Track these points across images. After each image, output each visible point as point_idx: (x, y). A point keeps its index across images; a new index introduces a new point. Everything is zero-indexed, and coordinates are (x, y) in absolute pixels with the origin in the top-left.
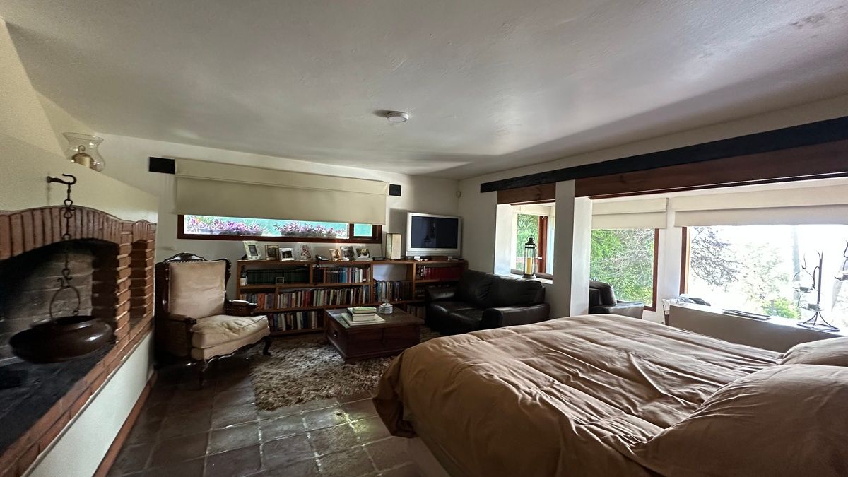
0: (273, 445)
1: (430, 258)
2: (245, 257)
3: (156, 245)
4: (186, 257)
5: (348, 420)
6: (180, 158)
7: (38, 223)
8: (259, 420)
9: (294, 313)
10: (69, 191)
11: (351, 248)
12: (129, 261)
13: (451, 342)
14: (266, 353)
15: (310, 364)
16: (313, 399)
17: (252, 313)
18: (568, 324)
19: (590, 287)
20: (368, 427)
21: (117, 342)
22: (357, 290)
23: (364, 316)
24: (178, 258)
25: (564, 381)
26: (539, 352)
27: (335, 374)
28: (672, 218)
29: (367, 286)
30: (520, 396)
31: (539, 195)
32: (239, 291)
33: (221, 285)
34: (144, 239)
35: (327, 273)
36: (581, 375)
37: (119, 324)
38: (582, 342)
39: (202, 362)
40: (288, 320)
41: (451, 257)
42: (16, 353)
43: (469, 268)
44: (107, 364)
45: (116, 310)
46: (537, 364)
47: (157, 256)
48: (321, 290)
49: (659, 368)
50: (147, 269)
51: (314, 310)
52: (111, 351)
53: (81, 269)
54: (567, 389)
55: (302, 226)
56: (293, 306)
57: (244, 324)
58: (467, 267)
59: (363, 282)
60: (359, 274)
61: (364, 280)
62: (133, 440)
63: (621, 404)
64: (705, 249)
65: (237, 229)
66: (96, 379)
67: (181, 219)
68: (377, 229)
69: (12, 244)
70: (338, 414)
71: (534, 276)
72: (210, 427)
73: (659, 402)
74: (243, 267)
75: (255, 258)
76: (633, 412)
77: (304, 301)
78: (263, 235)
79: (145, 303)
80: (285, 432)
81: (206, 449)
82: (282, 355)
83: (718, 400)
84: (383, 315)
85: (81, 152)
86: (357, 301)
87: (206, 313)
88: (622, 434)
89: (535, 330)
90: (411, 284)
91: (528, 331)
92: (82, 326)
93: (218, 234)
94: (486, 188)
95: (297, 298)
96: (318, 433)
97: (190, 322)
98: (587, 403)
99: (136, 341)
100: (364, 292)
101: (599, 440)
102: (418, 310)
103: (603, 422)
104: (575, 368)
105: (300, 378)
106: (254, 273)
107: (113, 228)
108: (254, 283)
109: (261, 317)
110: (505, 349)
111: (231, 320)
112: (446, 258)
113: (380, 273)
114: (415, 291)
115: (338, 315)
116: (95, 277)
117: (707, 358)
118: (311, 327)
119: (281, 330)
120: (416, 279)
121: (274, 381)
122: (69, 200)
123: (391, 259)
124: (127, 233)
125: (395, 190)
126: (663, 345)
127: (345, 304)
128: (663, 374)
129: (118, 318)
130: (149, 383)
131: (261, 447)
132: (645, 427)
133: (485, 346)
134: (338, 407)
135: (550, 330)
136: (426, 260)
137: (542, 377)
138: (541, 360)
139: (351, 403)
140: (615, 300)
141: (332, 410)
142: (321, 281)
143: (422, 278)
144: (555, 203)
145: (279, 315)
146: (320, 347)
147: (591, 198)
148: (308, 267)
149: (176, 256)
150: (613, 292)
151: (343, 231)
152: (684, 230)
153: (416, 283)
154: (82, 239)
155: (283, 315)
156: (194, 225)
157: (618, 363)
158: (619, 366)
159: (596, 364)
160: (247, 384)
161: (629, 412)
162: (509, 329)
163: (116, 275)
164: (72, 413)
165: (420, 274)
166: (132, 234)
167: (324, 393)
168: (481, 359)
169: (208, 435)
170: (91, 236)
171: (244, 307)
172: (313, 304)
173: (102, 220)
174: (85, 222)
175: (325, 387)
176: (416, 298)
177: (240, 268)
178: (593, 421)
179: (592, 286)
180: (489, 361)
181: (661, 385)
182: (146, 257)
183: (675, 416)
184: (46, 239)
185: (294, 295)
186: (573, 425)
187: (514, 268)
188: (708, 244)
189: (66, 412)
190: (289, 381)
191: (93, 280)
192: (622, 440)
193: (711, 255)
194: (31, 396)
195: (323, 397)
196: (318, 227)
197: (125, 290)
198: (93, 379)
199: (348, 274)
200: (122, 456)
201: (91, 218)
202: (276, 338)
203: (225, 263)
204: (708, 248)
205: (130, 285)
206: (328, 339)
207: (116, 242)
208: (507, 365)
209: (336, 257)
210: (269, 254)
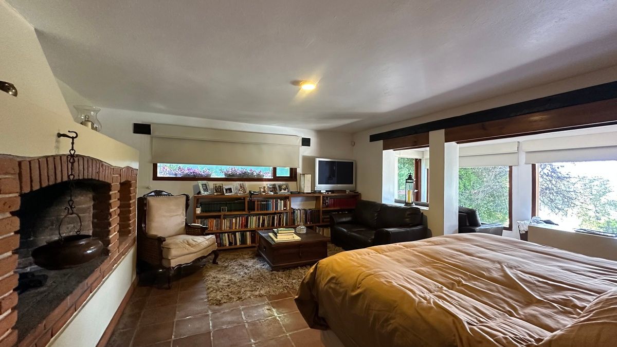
0: (221, 333)
1: (332, 191)
2: (200, 193)
3: (137, 185)
4: (158, 193)
5: (276, 314)
6: (153, 123)
7: (51, 166)
8: (210, 312)
9: (234, 233)
10: (73, 143)
11: (275, 185)
12: (118, 196)
13: (355, 255)
14: (215, 262)
15: (246, 271)
16: (250, 297)
17: (204, 233)
18: (446, 241)
19: (459, 212)
20: (290, 320)
21: (110, 254)
22: (279, 216)
23: (285, 236)
24: (153, 194)
25: (450, 287)
26: (426, 263)
27: (265, 278)
28: (523, 157)
29: (287, 213)
30: (417, 300)
31: (415, 142)
32: (195, 217)
33: (183, 213)
34: (129, 180)
35: (257, 204)
36: (464, 282)
37: (111, 242)
38: (460, 255)
39: (169, 268)
40: (230, 238)
41: (349, 191)
42: (36, 263)
43: (362, 199)
44: (102, 271)
45: (109, 231)
46: (425, 273)
47: (139, 192)
48: (254, 216)
49: (530, 278)
50: (131, 202)
51: (249, 231)
52: (105, 261)
53: (85, 202)
54: (455, 294)
55: (239, 169)
56: (234, 228)
57: (199, 241)
58: (361, 198)
59: (284, 210)
60: (281, 204)
61: (285, 208)
62: (121, 326)
63: (504, 308)
65: (194, 173)
66: (94, 282)
67: (155, 166)
68: (293, 171)
69: (31, 181)
70: (268, 310)
71: (414, 204)
72: (175, 318)
73: (535, 306)
74: (198, 200)
75: (206, 193)
76: (516, 315)
77: (242, 224)
78: (212, 177)
79: (130, 227)
80: (229, 323)
81: (172, 335)
82: (226, 264)
84: (298, 234)
85: (86, 119)
86: (280, 224)
87: (172, 233)
88: (512, 336)
89: (421, 246)
90: (319, 211)
91: (415, 246)
92: (83, 242)
93: (180, 176)
94: (374, 138)
95: (237, 222)
96: (253, 324)
97: (161, 240)
98: (475, 307)
99: (123, 254)
100: (285, 218)
101: (492, 340)
102: (325, 231)
103: (491, 323)
104: (458, 276)
105: (239, 282)
106: (206, 204)
107: (107, 172)
108: (206, 212)
109: (210, 236)
110: (398, 261)
111: (190, 238)
112: (345, 191)
113: (296, 204)
114: (321, 217)
115: (266, 234)
116: (94, 207)
117: (570, 269)
118: (246, 244)
119: (226, 246)
120: (323, 208)
121: (221, 283)
122: (72, 149)
123: (304, 193)
124: (117, 175)
125: (306, 142)
126: (529, 258)
127: (272, 226)
128: (535, 282)
129: (111, 237)
130: (133, 284)
131: (211, 334)
132: (530, 330)
133: (383, 259)
134: (268, 304)
135: (432, 245)
136: (330, 193)
137: (432, 284)
138: (429, 270)
139: (276, 301)
140: (480, 222)
141: (263, 306)
142: (254, 210)
143: (327, 207)
144: (428, 148)
145: (224, 234)
146: (253, 258)
147: (458, 143)
148: (244, 199)
149: (151, 193)
150: (478, 216)
151: (269, 173)
152: (534, 166)
153: (323, 211)
154: (84, 179)
155: (226, 235)
156: (164, 170)
157: (494, 272)
158: (496, 275)
159: (477, 274)
160: (201, 286)
161: (511, 315)
162: (399, 245)
163: (109, 206)
164: (76, 307)
165: (326, 204)
166: (120, 176)
167: (257, 293)
168: (380, 268)
169: (173, 324)
170: (90, 178)
171: (199, 228)
172: (248, 226)
173: (98, 166)
174: (86, 166)
175: (258, 289)
176: (323, 221)
177: (196, 200)
178: (482, 322)
179: (461, 211)
180: (387, 270)
181: (535, 292)
182: (130, 193)
183: (555, 320)
184: (57, 178)
185: (234, 220)
186: (467, 326)
187: (397, 198)
188: (550, 178)
189: (73, 305)
190: (232, 283)
191: (93, 209)
192: (513, 341)
193: (553, 186)
194: (49, 293)
195: (256, 296)
196: (251, 170)
197: (116, 217)
198: (92, 281)
199: (273, 204)
200: (114, 337)
201: (90, 164)
202: (222, 252)
203: (185, 197)
204: (550, 181)
205: (119, 213)
206: (259, 252)
207: (109, 182)
208: (401, 273)
209: (264, 192)
210: (216, 190)
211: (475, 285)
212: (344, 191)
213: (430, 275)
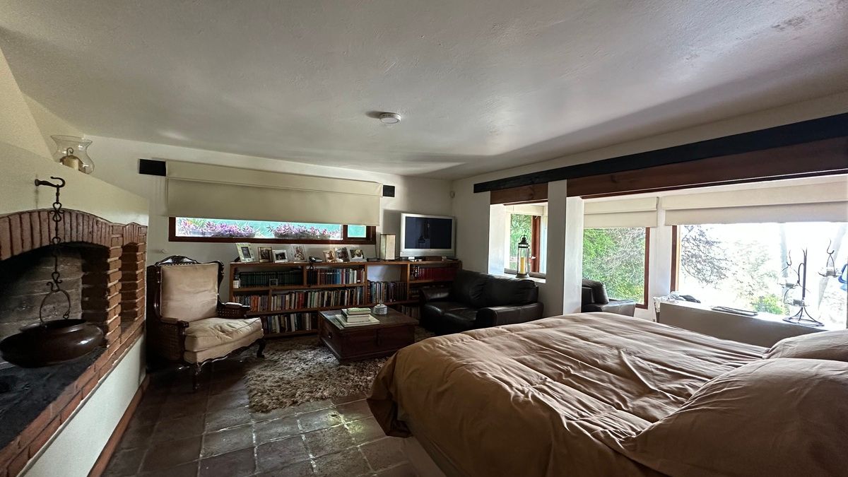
0: (268, 448)
1: (424, 258)
2: (238, 259)
3: (147, 248)
4: (178, 260)
5: (343, 421)
6: (168, 160)
7: (27, 226)
8: (253, 422)
9: (288, 315)
10: (58, 194)
11: (345, 249)
12: (119, 264)
13: (445, 341)
14: (260, 355)
15: (304, 366)
16: (308, 401)
17: (245, 316)
18: (560, 323)
19: (583, 286)
20: (362, 428)
21: (108, 346)
22: (351, 292)
23: (359, 318)
24: (170, 261)
25: (556, 377)
26: (531, 350)
27: (330, 375)
28: (662, 216)
29: (362, 287)
30: (513, 393)
31: (531, 195)
32: (232, 294)
33: (214, 288)
34: (135, 242)
35: (321, 275)
36: (572, 372)
37: (110, 328)
38: (574, 340)
39: (194, 365)
40: (282, 322)
41: (445, 258)
42: (6, 358)
43: (463, 268)
44: (98, 368)
45: (107, 313)
46: (529, 362)
47: (147, 259)
48: (315, 292)
49: (649, 365)
50: (137, 272)
51: (308, 312)
52: (102, 355)
53: (71, 273)
54: (559, 386)
55: (295, 227)
56: (287, 308)
57: (238, 327)
58: (461, 267)
59: (358, 283)
60: (353, 275)
61: (359, 281)
62: (125, 445)
63: (612, 400)
64: (695, 248)
65: (230, 231)
66: (87, 384)
67: (172, 222)
68: (371, 231)
70: (333, 416)
71: (528, 275)
72: (204, 431)
73: (648, 397)
74: (236, 270)
75: (247, 260)
76: (623, 408)
77: (298, 303)
78: (256, 237)
79: (136, 307)
80: (280, 435)
81: (200, 453)
82: (276, 358)
83: (704, 394)
84: (377, 316)
85: (69, 154)
86: (351, 302)
87: (200, 316)
88: (612, 429)
89: (528, 329)
90: (405, 286)
91: (522, 330)
92: (74, 330)
93: (210, 236)
94: (479, 188)
95: (291, 300)
96: (312, 435)
97: (182, 325)
98: (579, 400)
99: (127, 345)
100: (359, 293)
101: (589, 435)
102: (413, 311)
103: (594, 418)
104: (568, 366)
105: (294, 380)
106: (247, 275)
107: (103, 231)
108: (247, 286)
109: (255, 319)
110: (498, 348)
111: (224, 322)
113: (374, 274)
114: (409, 292)
115: (332, 317)
116: (85, 280)
117: (695, 354)
118: (305, 329)
119: (276, 332)
120: (410, 280)
121: (268, 383)
122: (57, 203)
123: (385, 260)
124: (118, 236)
125: (389, 191)
126: (654, 341)
127: (339, 306)
128: (653, 370)
129: (109, 321)
130: (141, 387)
131: (255, 450)
132: (635, 423)
133: (478, 345)
134: (334, 409)
135: (543, 328)
136: (420, 260)
137: (534, 375)
138: (533, 358)
139: (345, 405)
140: (607, 298)
141: (326, 411)
142: (315, 283)
143: (416, 278)
144: (547, 203)
145: (272, 317)
146: (314, 349)
147: (583, 198)
148: (302, 269)
149: (167, 259)
150: (605, 291)
151: (337, 232)
152: (675, 228)
153: (411, 284)
154: (72, 242)
155: (276, 317)
156: (185, 227)
157: (609, 360)
158: (611, 362)
159: (589, 362)
160: (241, 386)
161: (619, 408)
162: (502, 328)
163: (107, 278)
164: (62, 418)
165: (414, 275)
166: (123, 236)
167: (319, 395)
168: (474, 358)
169: (201, 438)
170: (80, 240)
171: (237, 309)
172: (307, 306)
173: (91, 223)
174: (74, 224)
175: (320, 389)
176: (411, 298)
177: (233, 270)
178: (583, 416)
179: (585, 284)
180: (482, 359)
181: (650, 381)
182: (137, 260)
183: (664, 411)
184: (35, 243)
185: (287, 297)
186: (565, 421)
187: (508, 267)
188: (698, 242)
189: (57, 416)
190: (283, 383)
191: (83, 284)
192: (611, 435)
193: (701, 253)
194: (21, 401)
195: (317, 398)
196: (312, 228)
197: (116, 294)
198: (84, 384)
199: (342, 275)
200: (115, 461)
201: (80, 221)
202: (270, 341)
203: (217, 265)
204: (698, 246)
205: (120, 288)
206: (322, 341)
207: (106, 245)
208: (500, 363)
209: (329, 259)
210: (262, 256)
211: (584, 375)
212: (439, 258)
213: (535, 364)
